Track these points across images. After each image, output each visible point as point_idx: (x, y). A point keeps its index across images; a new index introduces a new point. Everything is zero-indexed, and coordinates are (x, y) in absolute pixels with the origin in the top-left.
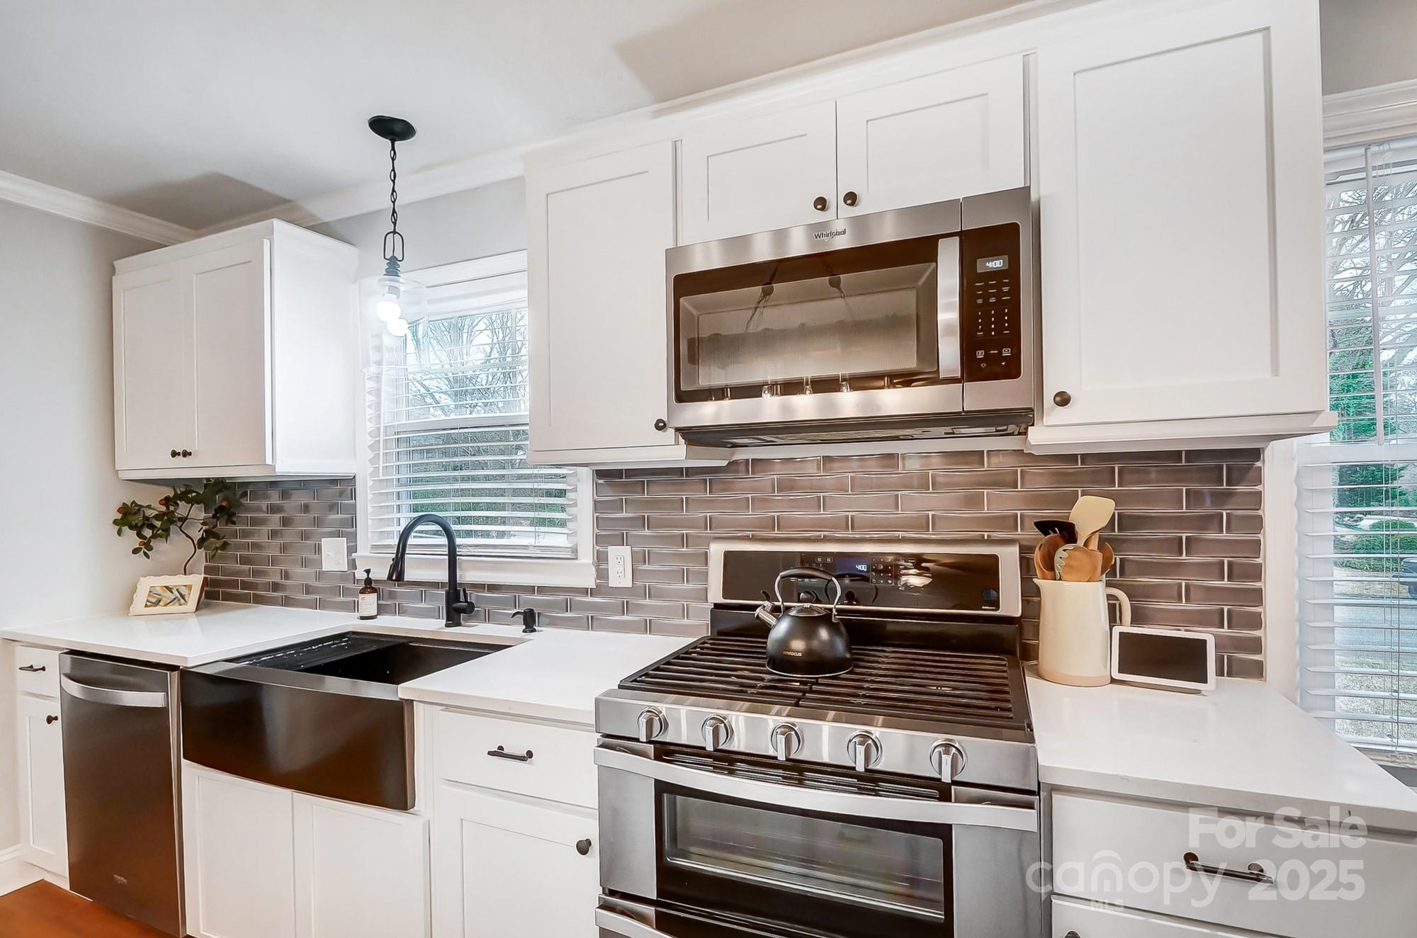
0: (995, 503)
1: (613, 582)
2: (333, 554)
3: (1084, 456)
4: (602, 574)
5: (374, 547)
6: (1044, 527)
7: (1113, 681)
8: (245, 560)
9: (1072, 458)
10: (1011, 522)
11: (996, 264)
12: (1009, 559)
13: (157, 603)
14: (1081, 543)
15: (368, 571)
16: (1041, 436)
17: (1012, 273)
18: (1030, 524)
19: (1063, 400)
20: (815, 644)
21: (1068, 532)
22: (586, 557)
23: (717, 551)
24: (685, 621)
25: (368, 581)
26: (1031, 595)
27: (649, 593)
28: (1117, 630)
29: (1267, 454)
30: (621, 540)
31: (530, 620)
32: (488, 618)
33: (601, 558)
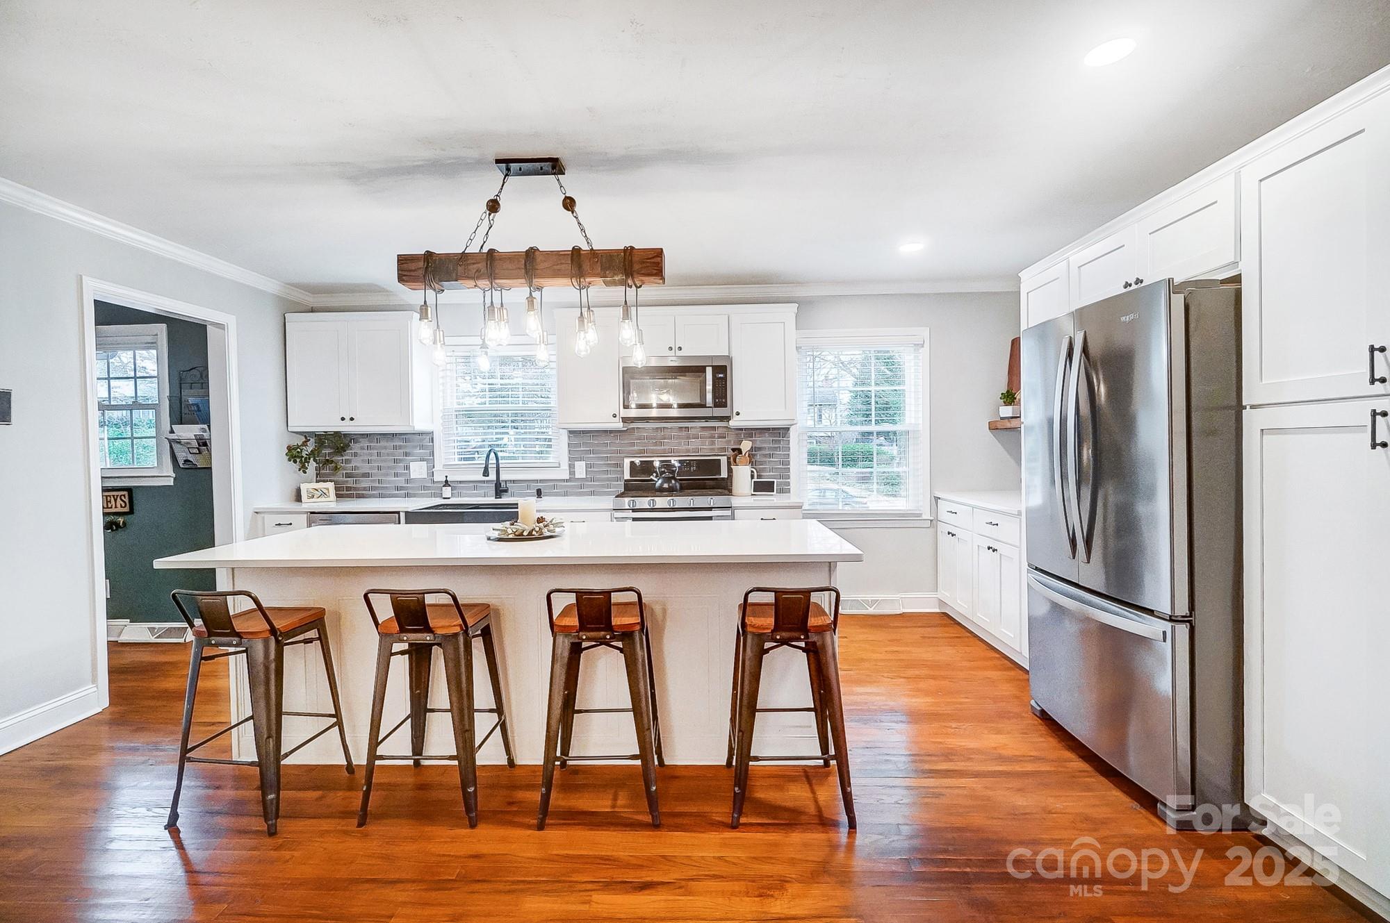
0: (719, 443)
1: (577, 476)
2: (418, 470)
3: (745, 429)
4: (572, 473)
5: (444, 465)
6: (734, 450)
7: (753, 495)
8: (348, 476)
9: (741, 429)
10: (724, 449)
11: (721, 375)
12: (724, 460)
13: (313, 497)
14: (743, 454)
15: (446, 477)
16: (733, 423)
17: (725, 379)
18: (730, 450)
19: (738, 414)
20: (671, 485)
21: (740, 451)
22: (565, 466)
23: (627, 462)
24: (609, 490)
25: (446, 481)
26: (730, 471)
27: (592, 480)
28: (753, 480)
29: (791, 429)
30: (581, 459)
31: (539, 493)
32: (513, 495)
33: (571, 467)
